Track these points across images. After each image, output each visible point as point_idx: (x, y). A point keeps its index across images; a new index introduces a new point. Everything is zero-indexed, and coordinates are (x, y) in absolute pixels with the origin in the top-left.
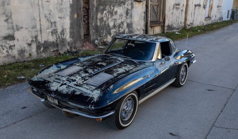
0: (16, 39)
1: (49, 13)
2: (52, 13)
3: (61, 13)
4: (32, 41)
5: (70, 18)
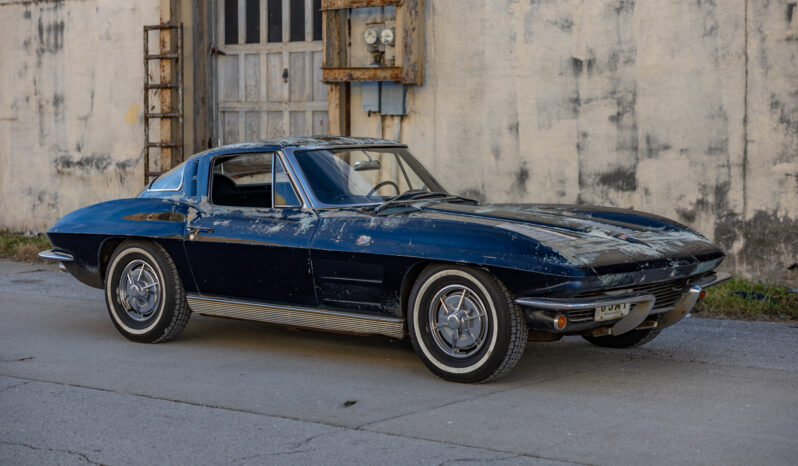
0: (640, 190)
4: (701, 203)
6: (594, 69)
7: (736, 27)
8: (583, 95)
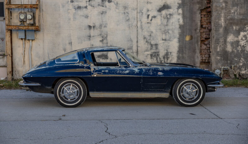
0: (109, 59)
1: (149, 35)
2: (153, 35)
3: (166, 35)
5: (179, 40)
6: (95, 29)
7: (134, 19)
8: (92, 35)
